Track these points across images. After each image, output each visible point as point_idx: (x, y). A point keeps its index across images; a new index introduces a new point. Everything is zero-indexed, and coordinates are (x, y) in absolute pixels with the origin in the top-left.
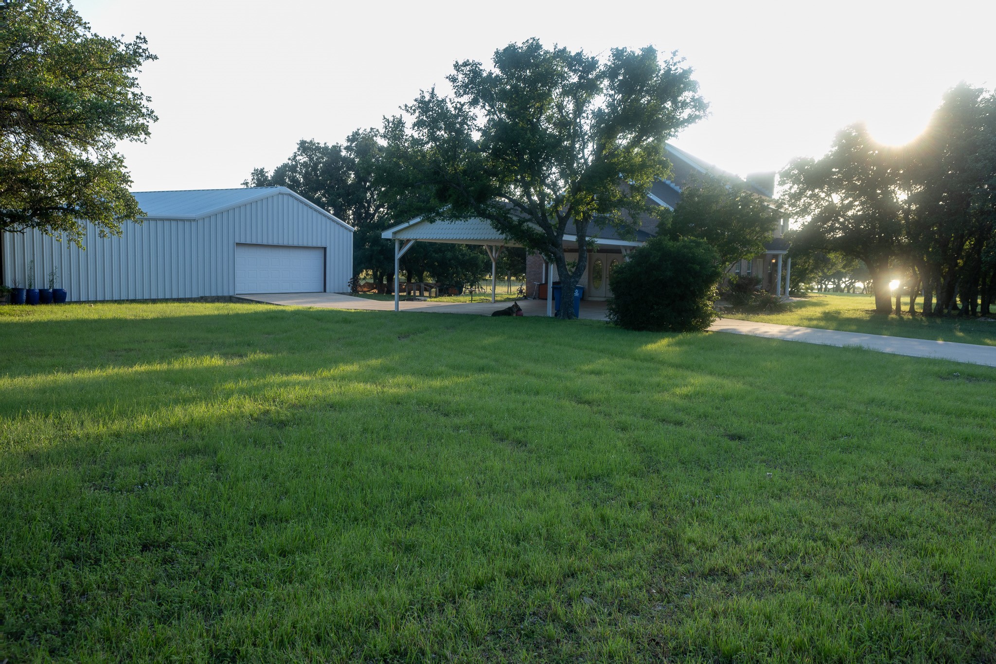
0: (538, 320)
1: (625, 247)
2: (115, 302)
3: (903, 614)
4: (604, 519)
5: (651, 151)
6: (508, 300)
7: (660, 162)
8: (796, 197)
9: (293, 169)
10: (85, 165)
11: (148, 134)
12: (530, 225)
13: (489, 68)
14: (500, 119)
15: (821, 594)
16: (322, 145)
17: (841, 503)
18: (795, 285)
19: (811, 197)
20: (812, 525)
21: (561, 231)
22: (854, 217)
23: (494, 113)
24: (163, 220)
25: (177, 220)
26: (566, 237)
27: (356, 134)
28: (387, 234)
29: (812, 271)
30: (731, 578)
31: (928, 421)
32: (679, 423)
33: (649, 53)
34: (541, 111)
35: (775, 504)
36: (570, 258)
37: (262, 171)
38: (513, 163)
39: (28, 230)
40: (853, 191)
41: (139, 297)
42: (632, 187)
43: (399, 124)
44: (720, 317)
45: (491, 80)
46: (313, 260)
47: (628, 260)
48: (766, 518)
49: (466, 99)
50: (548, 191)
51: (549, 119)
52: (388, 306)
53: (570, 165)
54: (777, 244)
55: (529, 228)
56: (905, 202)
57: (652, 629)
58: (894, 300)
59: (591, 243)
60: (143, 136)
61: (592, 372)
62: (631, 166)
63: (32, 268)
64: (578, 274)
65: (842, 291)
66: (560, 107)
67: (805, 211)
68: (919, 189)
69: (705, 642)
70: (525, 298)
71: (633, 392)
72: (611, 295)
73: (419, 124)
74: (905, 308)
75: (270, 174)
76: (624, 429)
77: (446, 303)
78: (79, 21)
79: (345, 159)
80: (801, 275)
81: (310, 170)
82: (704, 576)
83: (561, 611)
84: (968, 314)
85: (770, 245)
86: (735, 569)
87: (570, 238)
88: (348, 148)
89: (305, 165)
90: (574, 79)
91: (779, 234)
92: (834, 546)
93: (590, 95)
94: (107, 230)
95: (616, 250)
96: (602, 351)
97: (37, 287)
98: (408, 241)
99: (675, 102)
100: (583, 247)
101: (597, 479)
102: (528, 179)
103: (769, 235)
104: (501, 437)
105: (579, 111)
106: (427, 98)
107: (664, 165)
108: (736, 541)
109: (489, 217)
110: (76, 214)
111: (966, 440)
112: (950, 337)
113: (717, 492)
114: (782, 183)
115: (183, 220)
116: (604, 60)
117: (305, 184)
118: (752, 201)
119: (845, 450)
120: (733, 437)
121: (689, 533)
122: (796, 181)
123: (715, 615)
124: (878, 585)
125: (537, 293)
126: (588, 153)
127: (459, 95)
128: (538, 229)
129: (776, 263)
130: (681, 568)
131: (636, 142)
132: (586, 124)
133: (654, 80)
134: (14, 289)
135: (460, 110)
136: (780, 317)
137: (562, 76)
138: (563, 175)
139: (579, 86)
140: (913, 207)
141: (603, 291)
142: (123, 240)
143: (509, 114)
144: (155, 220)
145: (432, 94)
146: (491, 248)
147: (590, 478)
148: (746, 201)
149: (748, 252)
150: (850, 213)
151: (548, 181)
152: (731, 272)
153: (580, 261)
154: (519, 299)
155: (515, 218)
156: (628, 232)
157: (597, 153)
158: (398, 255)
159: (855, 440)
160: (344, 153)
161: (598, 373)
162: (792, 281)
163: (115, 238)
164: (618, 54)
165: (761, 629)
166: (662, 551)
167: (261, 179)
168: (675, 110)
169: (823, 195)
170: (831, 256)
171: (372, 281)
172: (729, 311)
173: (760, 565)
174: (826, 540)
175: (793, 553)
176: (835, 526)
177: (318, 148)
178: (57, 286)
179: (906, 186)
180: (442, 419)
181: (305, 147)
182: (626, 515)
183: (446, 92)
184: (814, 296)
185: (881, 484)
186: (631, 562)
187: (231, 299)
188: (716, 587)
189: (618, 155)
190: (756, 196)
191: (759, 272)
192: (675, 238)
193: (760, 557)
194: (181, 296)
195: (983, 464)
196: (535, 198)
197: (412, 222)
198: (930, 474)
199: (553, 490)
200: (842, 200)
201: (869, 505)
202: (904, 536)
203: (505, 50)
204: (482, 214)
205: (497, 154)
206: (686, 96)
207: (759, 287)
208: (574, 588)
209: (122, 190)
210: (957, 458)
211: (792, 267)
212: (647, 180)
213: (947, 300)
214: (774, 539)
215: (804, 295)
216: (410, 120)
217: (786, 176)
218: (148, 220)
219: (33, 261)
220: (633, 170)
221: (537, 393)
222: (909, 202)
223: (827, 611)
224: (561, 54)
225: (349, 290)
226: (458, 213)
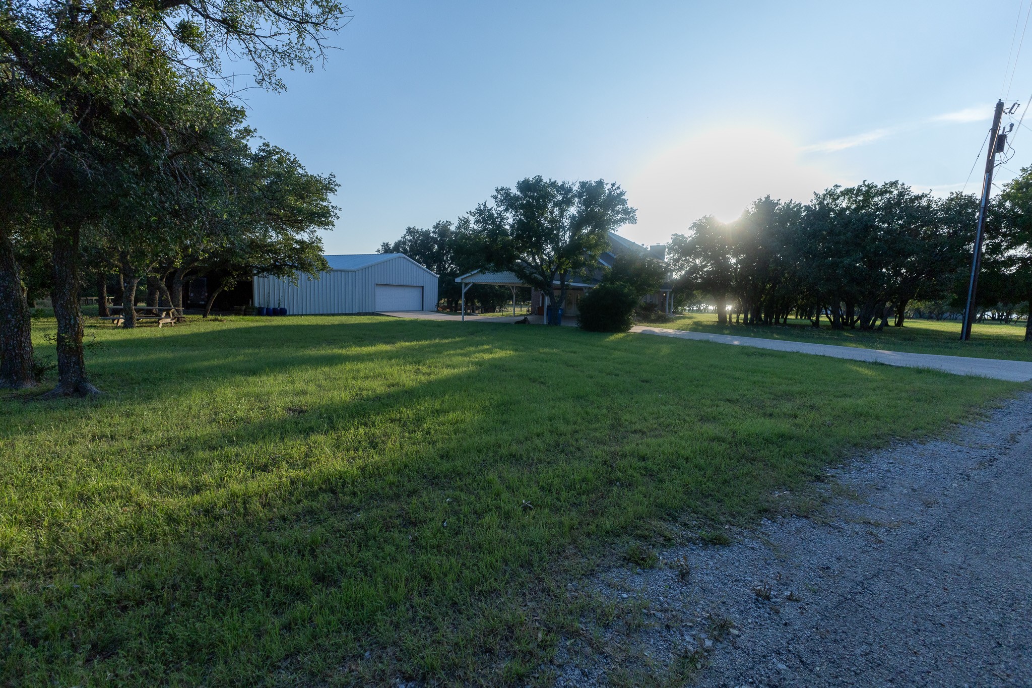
0: (539, 326)
1: (585, 287)
2: (313, 315)
3: (715, 444)
4: (587, 413)
5: (601, 237)
6: (521, 315)
7: (605, 243)
8: (677, 261)
9: (404, 243)
10: (301, 243)
11: (333, 225)
12: (536, 275)
13: (515, 191)
14: (520, 219)
15: (681, 438)
16: (420, 230)
17: (692, 407)
18: (676, 308)
19: (684, 261)
20: (679, 415)
21: (552, 279)
22: (708, 271)
23: (517, 216)
24: (341, 271)
25: (345, 271)
26: (555, 282)
27: (438, 224)
28: (458, 280)
29: (685, 301)
30: (643, 433)
31: (738, 374)
32: (618, 375)
33: (600, 183)
34: (542, 215)
35: (663, 407)
36: (557, 293)
37: (387, 244)
38: (527, 243)
39: (271, 277)
40: (706, 258)
41: (325, 313)
42: (590, 256)
43: (467, 221)
44: (636, 325)
45: (516, 198)
46: (416, 293)
47: (587, 294)
48: (659, 412)
49: (501, 209)
50: (545, 257)
51: (546, 219)
52: (458, 318)
53: (557, 243)
54: (666, 286)
55: (535, 277)
56: (735, 264)
57: (612, 449)
58: (728, 316)
59: (568, 285)
60: (331, 227)
61: (571, 352)
62: (590, 245)
63: (269, 297)
64: (560, 302)
65: (701, 311)
66: (552, 213)
67: (681, 268)
68: (742, 256)
69: (634, 452)
70: (531, 314)
71: (594, 361)
72: (579, 313)
73: (477, 222)
74: (734, 320)
75: (392, 246)
76: (591, 377)
77: (489, 316)
78: (300, 166)
79: (432, 238)
80: (679, 303)
81: (414, 243)
82: (632, 433)
83: (574, 443)
84: (766, 324)
85: (662, 287)
86: (645, 430)
87: (557, 282)
88: (434, 232)
89: (410, 241)
90: (560, 198)
91: (668, 280)
92: (688, 422)
93: (568, 206)
94: (312, 277)
95: (580, 289)
96: (576, 342)
97: (272, 306)
98: (469, 283)
99: (613, 211)
100: (564, 287)
101: (581, 398)
102: (534, 251)
103: (662, 281)
104: (533, 381)
105: (562, 216)
106: (482, 207)
107: (607, 244)
108: (645, 420)
109: (514, 271)
110: (297, 268)
111: (755, 383)
112: (757, 335)
113: (637, 403)
114: (669, 254)
115: (348, 271)
116: (576, 188)
117: (410, 251)
118: (653, 263)
119: (696, 387)
120: (643, 381)
121: (625, 417)
122: (677, 252)
123: (637, 444)
124: (705, 435)
125: (538, 311)
126: (566, 237)
127: (498, 206)
128: (540, 278)
129: (666, 296)
130: (622, 429)
131: (592, 232)
132: (566, 222)
133: (603, 198)
134: (260, 308)
135: (500, 214)
136: (667, 325)
137: (553, 196)
138: (553, 249)
139: (562, 202)
140: (739, 266)
141: (573, 310)
142: (320, 283)
143: (526, 217)
144: (337, 271)
145: (485, 206)
146: (513, 287)
147: (578, 397)
148: (650, 263)
149: (651, 290)
150: (705, 270)
151: (546, 252)
152: (642, 301)
153: (562, 294)
154: (528, 315)
155: (528, 272)
156: (588, 280)
157: (571, 237)
158: (464, 291)
159: (701, 383)
160: (432, 235)
161: (575, 352)
162: (674, 306)
163: (316, 281)
164: (583, 185)
165: (656, 448)
166: (614, 424)
167: (387, 249)
168: (613, 215)
169: (691, 260)
170: (695, 292)
171: (446, 305)
172: (640, 322)
173: (656, 429)
174: (684, 420)
175: (670, 425)
176: (689, 415)
177: (417, 232)
178: (282, 307)
179: (735, 255)
180: (504, 373)
181: (410, 231)
182: (596, 411)
183: (492, 204)
184: (686, 313)
185: (711, 400)
186: (600, 427)
187: (373, 314)
188: (637, 436)
189: (583, 239)
190: (655, 260)
191: (657, 301)
192: (612, 283)
193: (656, 426)
194: (347, 312)
195: (760, 393)
196: (538, 261)
197: (473, 273)
198: (735, 396)
199: (562, 401)
200: (701, 263)
201: (705, 408)
202: (719, 419)
203: (523, 182)
204: (510, 270)
205: (519, 237)
206: (620, 207)
207: (656, 309)
208: (577, 436)
209: (319, 255)
210: (748, 390)
211: (674, 298)
212: (599, 252)
213: (756, 314)
214: (662, 420)
215: (681, 313)
216: (472, 219)
217: (671, 249)
218: (334, 271)
219: (269, 293)
220: (591, 247)
221: (546, 362)
222: (736, 264)
223: (683, 443)
224: (553, 184)
225: (436, 309)
226: (498, 269)
